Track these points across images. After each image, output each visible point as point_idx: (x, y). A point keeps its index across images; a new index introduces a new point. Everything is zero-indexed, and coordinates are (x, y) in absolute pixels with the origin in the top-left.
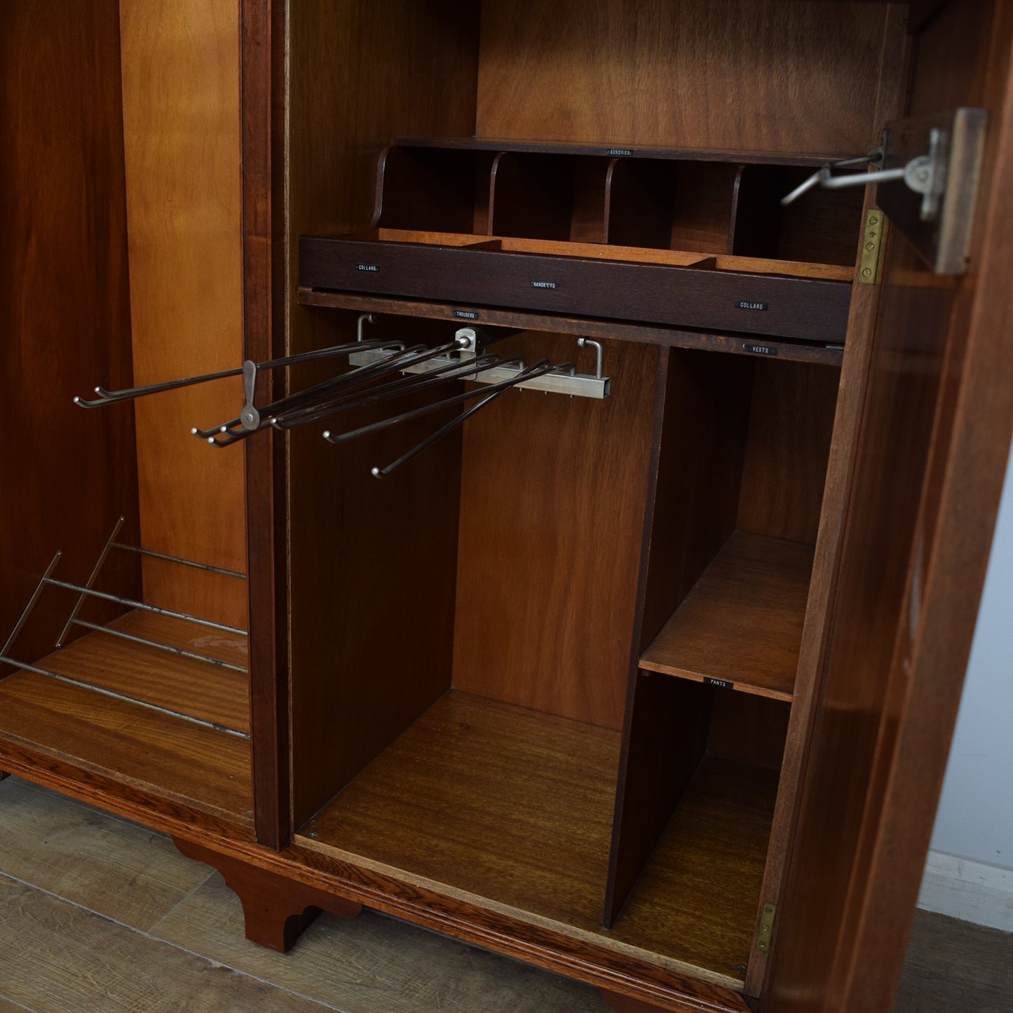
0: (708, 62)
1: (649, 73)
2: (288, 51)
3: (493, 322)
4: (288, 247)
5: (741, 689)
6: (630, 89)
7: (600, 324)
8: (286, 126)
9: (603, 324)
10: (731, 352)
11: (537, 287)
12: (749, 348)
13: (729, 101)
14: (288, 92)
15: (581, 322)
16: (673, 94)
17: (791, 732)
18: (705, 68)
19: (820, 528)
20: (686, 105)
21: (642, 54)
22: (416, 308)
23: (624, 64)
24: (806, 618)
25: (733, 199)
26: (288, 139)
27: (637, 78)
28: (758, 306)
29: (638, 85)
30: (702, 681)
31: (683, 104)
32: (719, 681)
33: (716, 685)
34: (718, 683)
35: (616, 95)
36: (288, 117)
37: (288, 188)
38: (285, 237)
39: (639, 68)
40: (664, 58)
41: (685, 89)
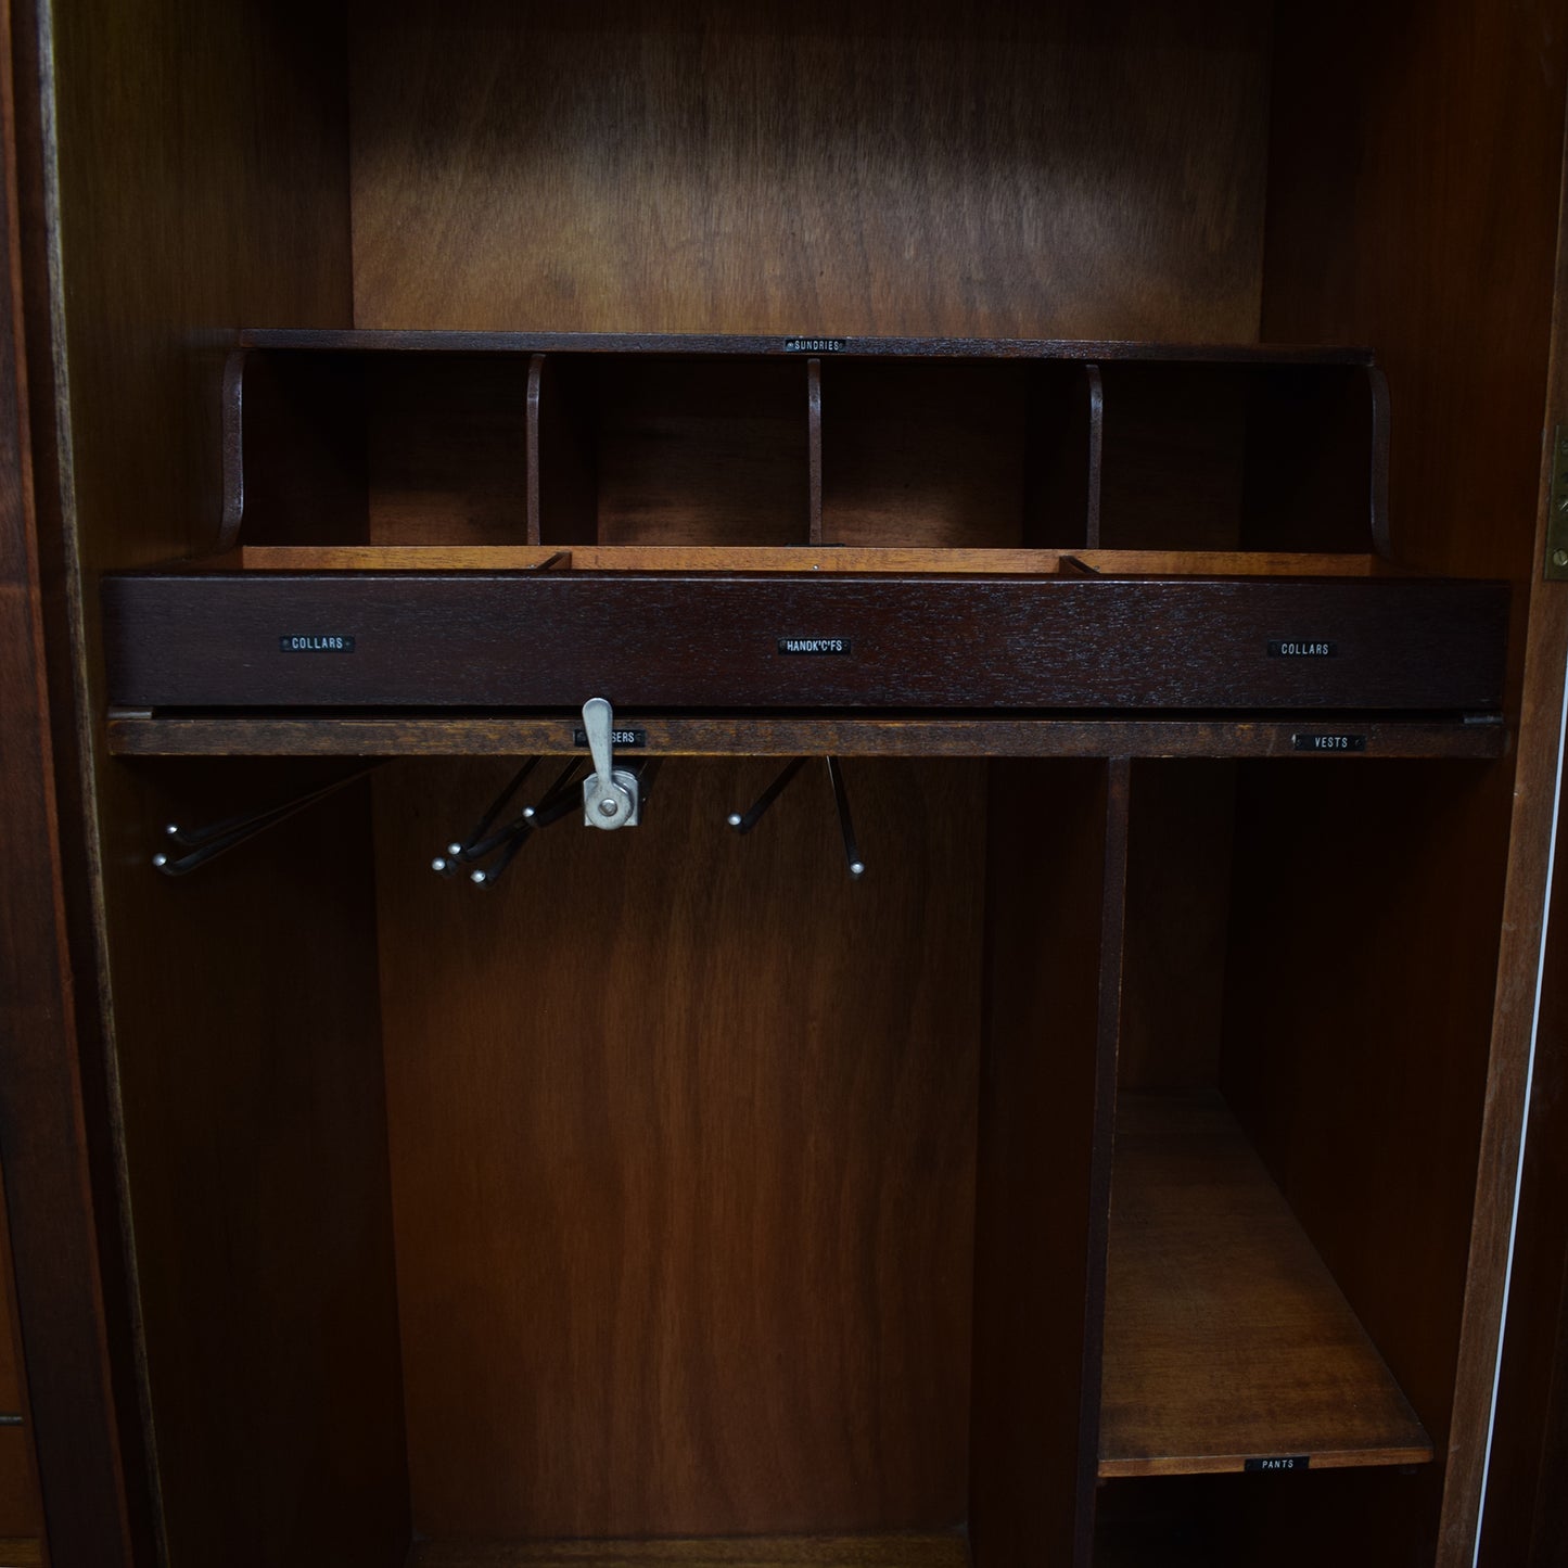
0: (860, 177)
1: (739, 200)
2: (52, 72)
3: (686, 748)
4: (80, 605)
5: (1327, 1464)
6: (701, 234)
7: (960, 724)
8: (53, 277)
9: (968, 724)
10: (1268, 754)
11: (796, 652)
12: (1306, 742)
13: (909, 254)
14: (55, 182)
15: (915, 724)
16: (794, 241)
17: (1448, 1526)
18: (855, 190)
19: (1489, 1100)
20: (821, 264)
21: (722, 160)
22: (468, 735)
23: (683, 181)
24: (1468, 1288)
25: (1093, 433)
26: (62, 311)
27: (715, 209)
28: (1318, 649)
29: (718, 225)
30: (1241, 1469)
31: (816, 261)
32: (1280, 1460)
33: (1275, 1470)
34: (1278, 1464)
35: (671, 244)
36: (59, 251)
37: (70, 446)
38: (70, 580)
39: (717, 191)
40: (770, 170)
41: (818, 230)
